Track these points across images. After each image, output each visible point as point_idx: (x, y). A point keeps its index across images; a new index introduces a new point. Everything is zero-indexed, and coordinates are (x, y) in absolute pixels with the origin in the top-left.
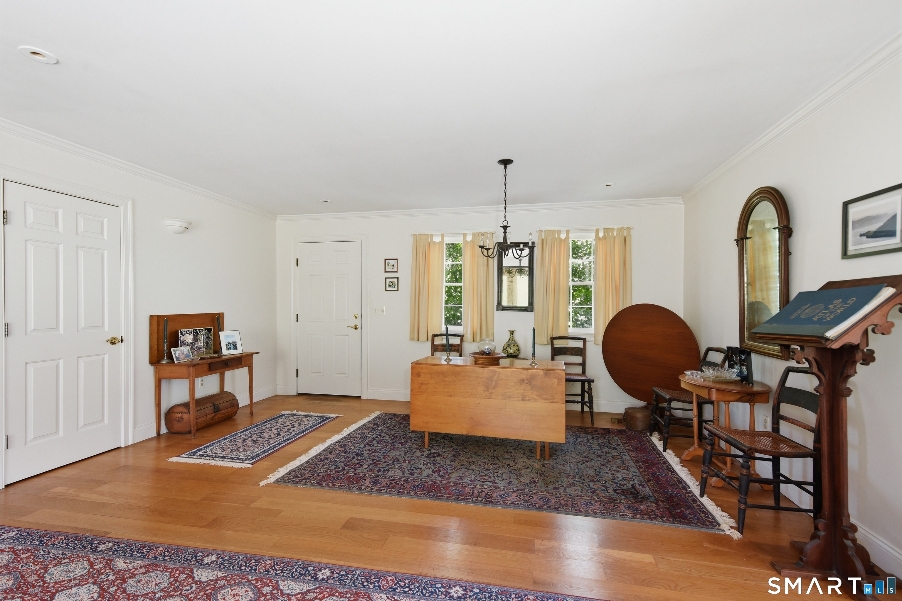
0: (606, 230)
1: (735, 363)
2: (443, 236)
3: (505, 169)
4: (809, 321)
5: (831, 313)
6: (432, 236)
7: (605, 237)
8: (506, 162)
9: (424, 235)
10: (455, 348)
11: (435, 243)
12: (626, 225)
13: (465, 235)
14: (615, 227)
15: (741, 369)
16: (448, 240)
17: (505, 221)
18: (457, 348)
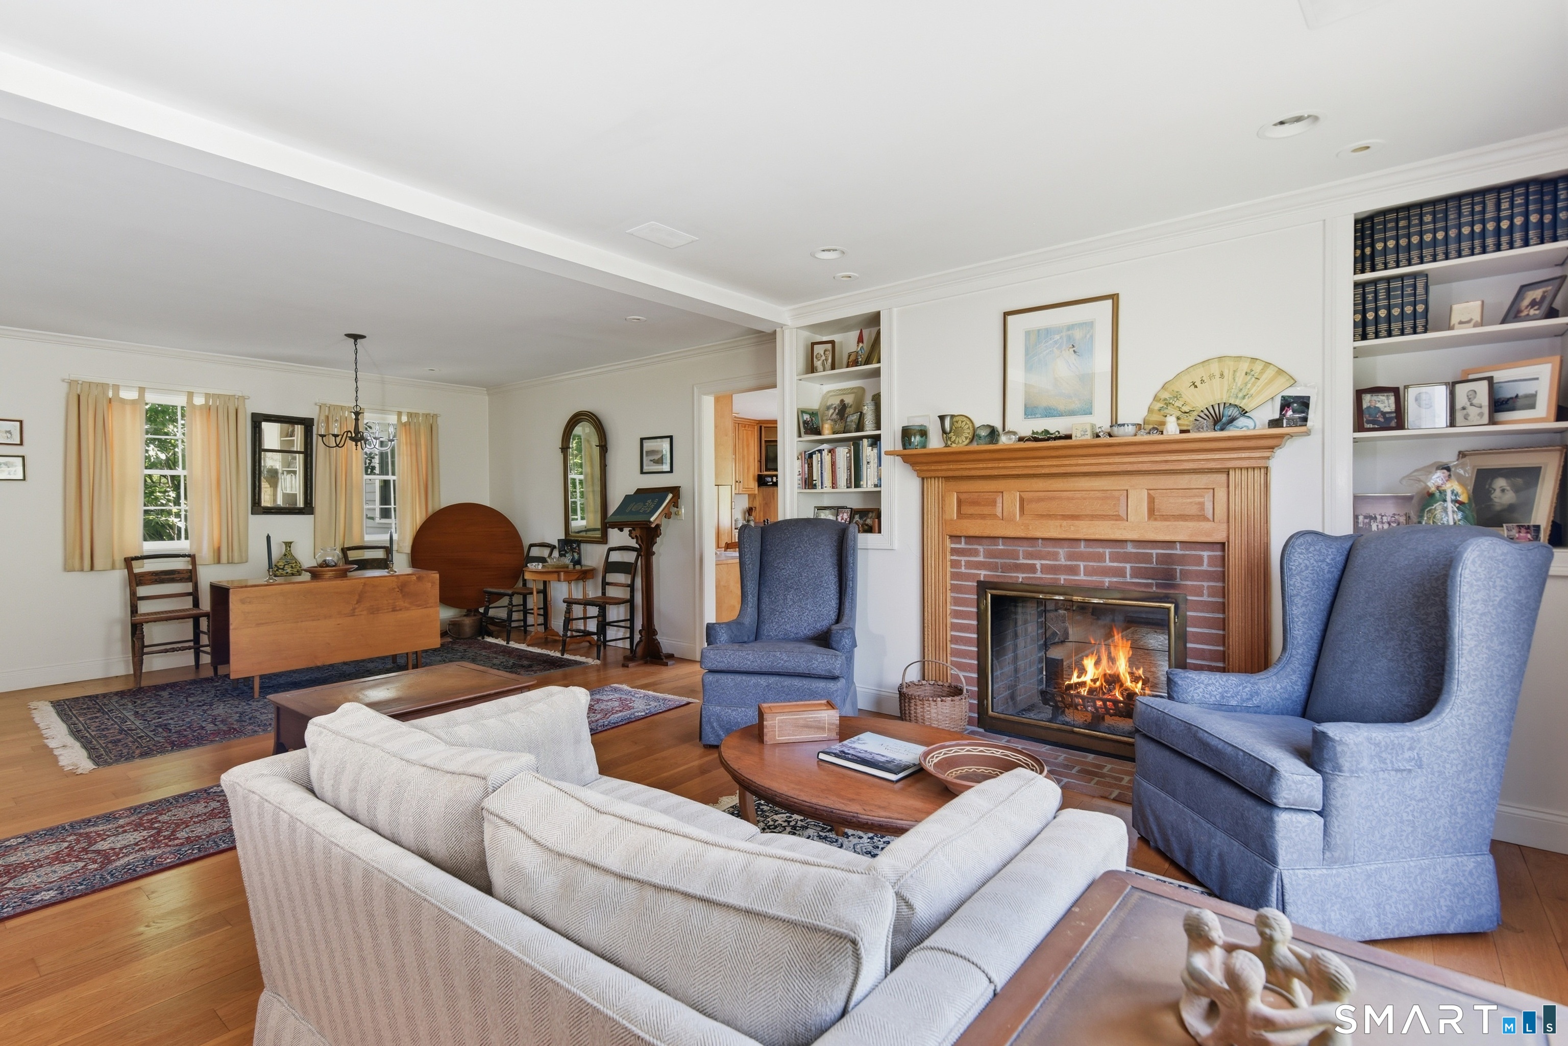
0: (410, 415)
1: (566, 552)
2: (142, 390)
3: (355, 345)
4: (638, 512)
5: (648, 508)
6: (116, 388)
7: (408, 423)
8: (356, 337)
9: (97, 384)
10: (182, 576)
11: (123, 401)
12: (432, 412)
13: (190, 395)
14: (421, 412)
15: (573, 556)
16: (154, 398)
17: (357, 405)
18: (186, 576)
